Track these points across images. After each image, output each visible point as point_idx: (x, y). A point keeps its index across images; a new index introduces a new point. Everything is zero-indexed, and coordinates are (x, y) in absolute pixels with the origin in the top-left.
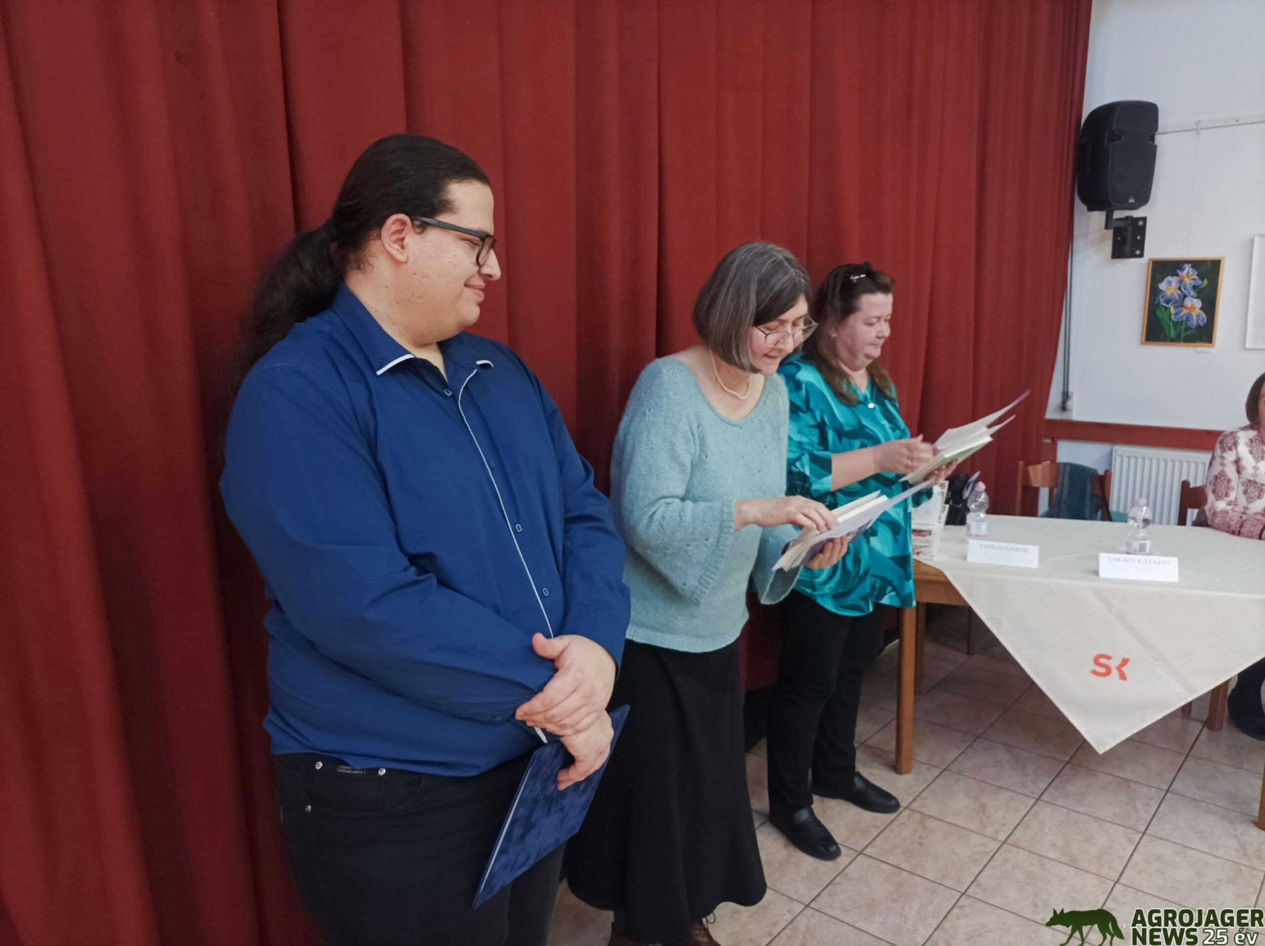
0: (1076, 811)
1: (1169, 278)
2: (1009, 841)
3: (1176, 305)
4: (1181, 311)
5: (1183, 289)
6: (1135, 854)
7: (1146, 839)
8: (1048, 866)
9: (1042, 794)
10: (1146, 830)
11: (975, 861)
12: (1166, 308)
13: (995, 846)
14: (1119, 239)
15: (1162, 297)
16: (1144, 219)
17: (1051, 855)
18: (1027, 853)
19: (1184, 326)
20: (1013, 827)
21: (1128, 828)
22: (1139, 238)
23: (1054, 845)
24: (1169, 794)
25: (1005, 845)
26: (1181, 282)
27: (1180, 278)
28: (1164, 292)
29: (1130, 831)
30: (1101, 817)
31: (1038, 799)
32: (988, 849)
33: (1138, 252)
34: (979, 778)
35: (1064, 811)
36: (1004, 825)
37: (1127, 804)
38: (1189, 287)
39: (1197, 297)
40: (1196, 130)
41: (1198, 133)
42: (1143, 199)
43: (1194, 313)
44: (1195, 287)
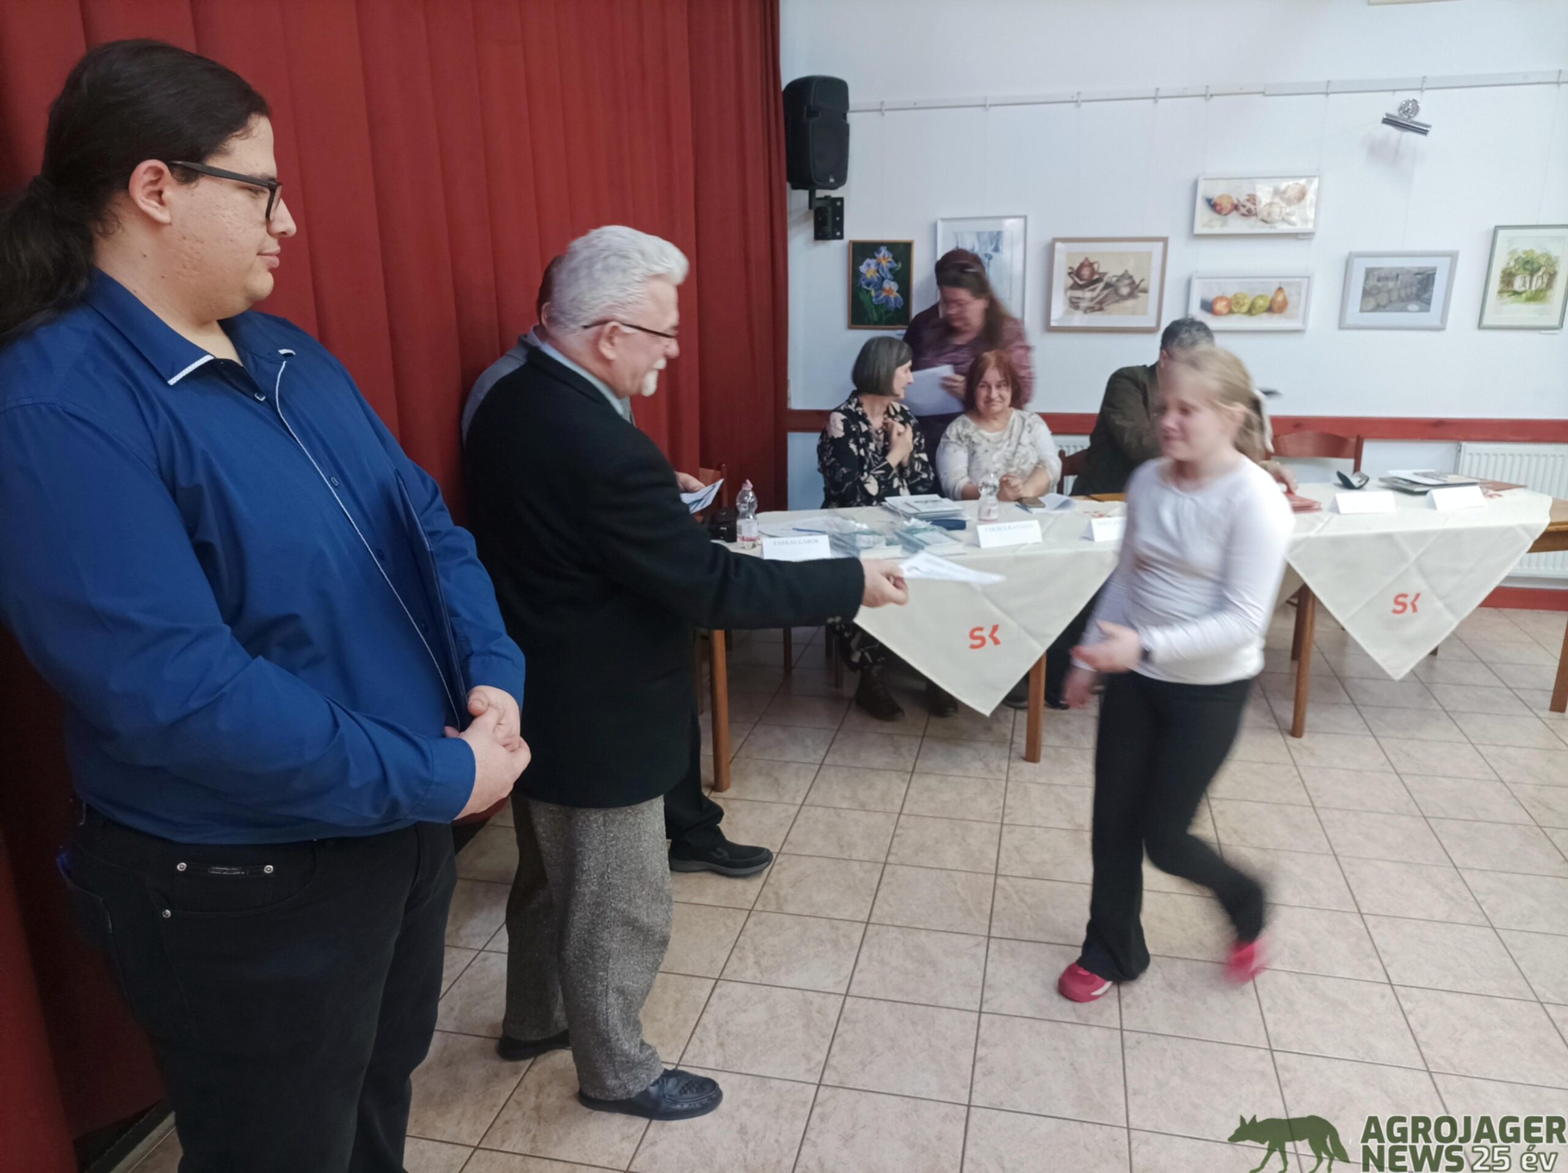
0: (856, 767)
1: (868, 261)
2: (806, 803)
3: (876, 288)
4: (881, 294)
5: (881, 272)
6: (911, 791)
7: (914, 778)
8: (843, 815)
9: (824, 760)
10: (914, 769)
11: (782, 825)
12: (867, 291)
13: (794, 810)
14: (820, 219)
15: (864, 280)
16: (841, 200)
17: (844, 805)
18: (823, 809)
19: (883, 310)
20: (806, 791)
21: (899, 771)
22: (838, 219)
23: (844, 797)
24: (925, 739)
25: (803, 807)
26: (878, 264)
27: (877, 261)
28: (865, 274)
30: (876, 768)
31: (821, 764)
32: (790, 814)
33: (838, 234)
34: (767, 758)
35: (845, 769)
36: (798, 791)
37: (894, 753)
38: (886, 270)
39: (894, 280)
40: (880, 110)
41: (883, 115)
42: (841, 179)
43: (892, 297)
44: (891, 270)
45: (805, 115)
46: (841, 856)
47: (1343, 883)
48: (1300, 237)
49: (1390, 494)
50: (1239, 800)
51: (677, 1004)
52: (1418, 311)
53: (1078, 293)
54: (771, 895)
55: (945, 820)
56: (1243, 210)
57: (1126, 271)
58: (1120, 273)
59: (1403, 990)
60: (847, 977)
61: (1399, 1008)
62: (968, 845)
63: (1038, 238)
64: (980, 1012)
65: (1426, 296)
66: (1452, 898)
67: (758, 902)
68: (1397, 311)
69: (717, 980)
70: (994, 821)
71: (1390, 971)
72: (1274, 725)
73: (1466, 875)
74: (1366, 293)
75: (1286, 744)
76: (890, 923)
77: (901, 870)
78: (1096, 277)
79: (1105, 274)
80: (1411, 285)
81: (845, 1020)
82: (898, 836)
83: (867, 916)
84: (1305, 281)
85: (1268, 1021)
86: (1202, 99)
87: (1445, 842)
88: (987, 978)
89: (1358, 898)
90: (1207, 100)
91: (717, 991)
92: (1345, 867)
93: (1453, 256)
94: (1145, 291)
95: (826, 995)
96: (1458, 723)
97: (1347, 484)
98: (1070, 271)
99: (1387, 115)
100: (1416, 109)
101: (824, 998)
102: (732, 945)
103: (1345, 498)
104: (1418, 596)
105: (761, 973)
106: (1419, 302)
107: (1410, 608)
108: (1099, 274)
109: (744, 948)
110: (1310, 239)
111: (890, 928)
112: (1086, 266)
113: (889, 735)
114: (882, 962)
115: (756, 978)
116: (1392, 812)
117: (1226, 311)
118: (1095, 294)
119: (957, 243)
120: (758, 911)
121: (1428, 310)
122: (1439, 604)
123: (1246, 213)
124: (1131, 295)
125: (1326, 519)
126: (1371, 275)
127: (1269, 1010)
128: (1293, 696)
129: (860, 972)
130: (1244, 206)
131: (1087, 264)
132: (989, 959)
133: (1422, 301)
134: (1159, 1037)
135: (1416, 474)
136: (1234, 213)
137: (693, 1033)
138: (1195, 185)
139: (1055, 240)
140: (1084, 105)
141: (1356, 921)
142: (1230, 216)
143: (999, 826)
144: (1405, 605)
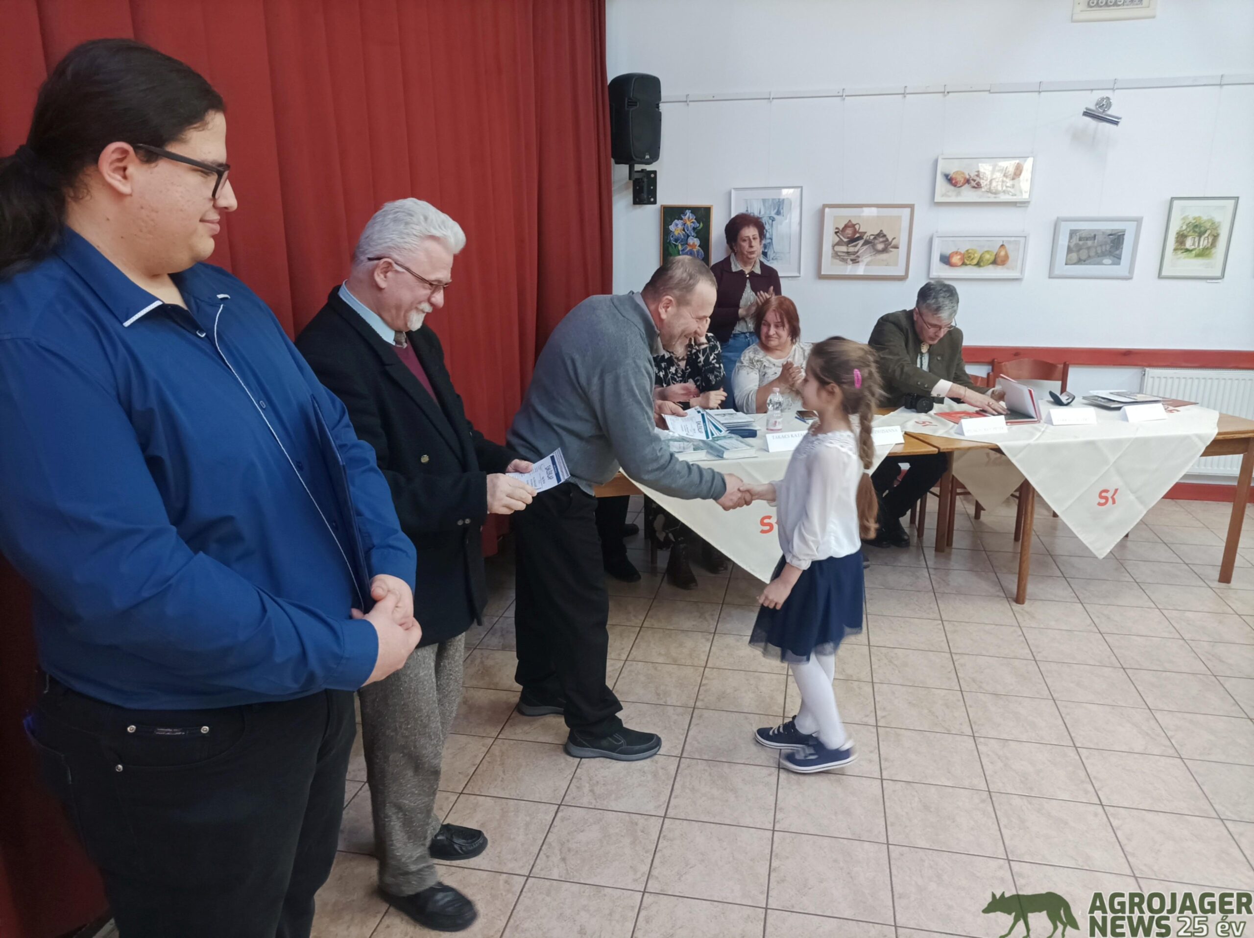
0: (669, 629)
1: (676, 221)
2: (629, 659)
3: (682, 243)
4: (686, 248)
5: (686, 231)
6: (712, 648)
7: (716, 637)
8: (659, 668)
9: (642, 625)
10: (715, 631)
12: (676, 246)
14: (638, 188)
15: (672, 237)
16: (655, 172)
17: (661, 660)
18: (643, 663)
20: (629, 649)
22: (652, 188)
23: (660, 654)
24: (724, 605)
26: (684, 224)
27: (683, 222)
28: (674, 232)
29: (706, 634)
30: (685, 630)
31: (641, 627)
32: (617, 667)
33: (652, 200)
35: (661, 630)
36: (623, 649)
37: (700, 617)
38: (690, 229)
39: (696, 237)
40: (686, 101)
41: (688, 105)
42: (655, 156)
43: (695, 250)
44: (694, 229)
45: (626, 105)
46: (658, 703)
47: (1061, 722)
48: (1018, 205)
49: (1092, 410)
50: (977, 655)
51: (527, 825)
52: (1110, 265)
53: (844, 249)
55: (741, 672)
56: (974, 184)
57: (881, 231)
58: (876, 232)
59: (1111, 808)
60: (665, 801)
61: (1109, 824)
62: (761, 692)
63: (812, 205)
64: (774, 831)
65: (1117, 252)
66: (1148, 734)
68: (1095, 264)
69: (560, 805)
71: (1100, 793)
72: (1002, 594)
73: (1158, 715)
74: (1069, 250)
75: (1012, 609)
76: (699, 758)
77: (706, 713)
78: (857, 235)
79: (865, 233)
80: (1106, 243)
81: (665, 836)
82: (704, 685)
83: (680, 752)
84: (1022, 240)
85: (1005, 836)
86: (941, 95)
87: (1139, 688)
88: (778, 802)
89: (1073, 735)
90: (945, 96)
91: (560, 815)
92: (1062, 709)
93: (1139, 221)
94: (896, 247)
95: (649, 817)
96: (1146, 591)
97: (1058, 402)
98: (837, 230)
99: (1087, 109)
100: (1109, 105)
101: (646, 820)
102: (571, 776)
103: (1057, 412)
104: (1116, 490)
105: (595, 799)
106: (1112, 257)
107: (1110, 501)
108: (859, 233)
109: (581, 779)
110: (1027, 207)
111: (699, 761)
112: (849, 227)
113: (696, 602)
114: (693, 790)
115: (592, 803)
116: (1098, 664)
117: (960, 263)
118: (856, 249)
119: (747, 208)
121: (1119, 264)
122: (1132, 497)
123: (976, 186)
124: (885, 250)
125: (1043, 429)
126: (1073, 235)
127: (1005, 826)
128: (1017, 571)
129: (675, 798)
130: (974, 180)
131: (849, 225)
132: (780, 786)
133: (1114, 257)
134: (919, 850)
135: (1111, 393)
136: (967, 185)
137: (540, 849)
138: (936, 162)
139: (825, 206)
140: (846, 98)
141: (1072, 753)
142: (963, 188)
144: (1106, 499)
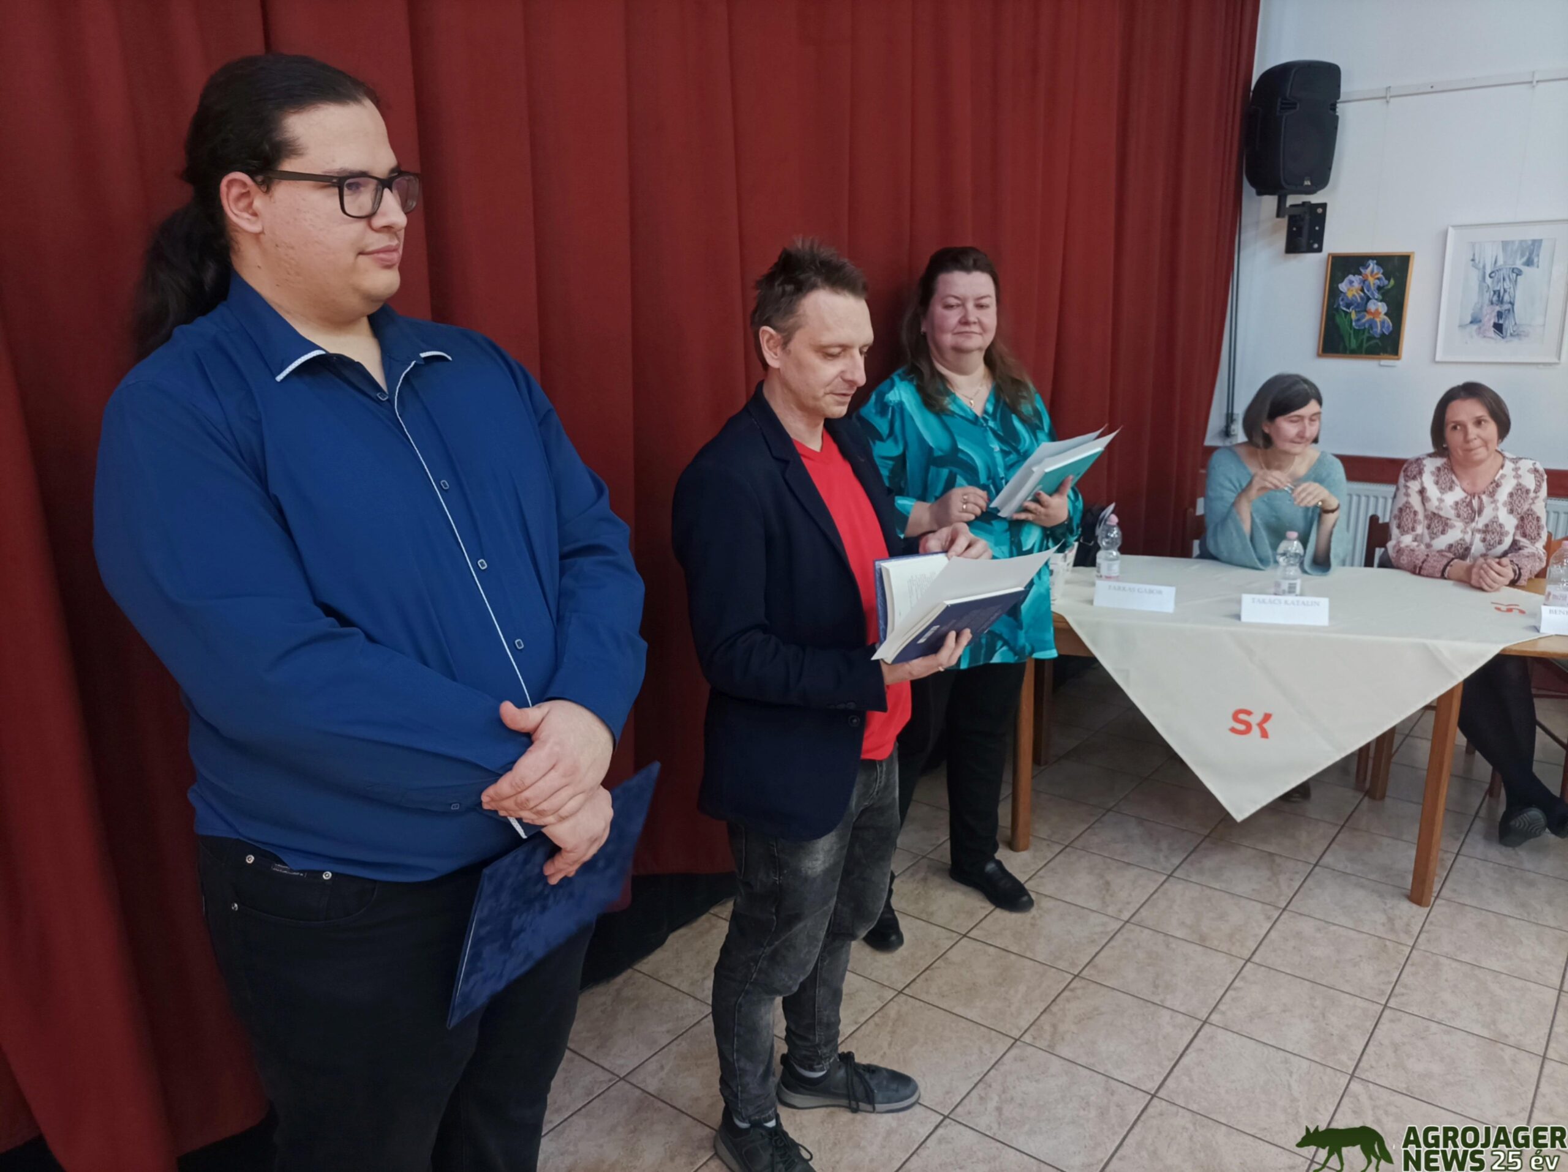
0: (1211, 888)
1: (1351, 277)
2: (1132, 921)
3: (1357, 310)
4: (1364, 317)
5: (1366, 291)
6: (1272, 933)
7: (1285, 915)
8: (1174, 946)
9: (1173, 872)
10: (1287, 906)
11: (1093, 941)
12: (1346, 313)
13: (1116, 925)
14: (1295, 229)
15: (1343, 300)
16: (1324, 206)
17: (1178, 934)
19: (1366, 335)
20: (1138, 906)
21: (1267, 904)
22: (1317, 228)
23: (1182, 924)
25: (1128, 924)
26: (1364, 281)
27: (1363, 277)
28: (1345, 293)
30: (1237, 894)
33: (1316, 246)
34: (1107, 855)
36: (1128, 903)
38: (1373, 288)
39: (1381, 301)
40: (1385, 97)
41: (1387, 102)
42: (1321, 179)
43: (1378, 320)
44: (1379, 288)
45: (1278, 109)
46: (1151, 998)
54: (1047, 1028)
55: (1306, 982)
62: (1327, 1024)
67: (1028, 1033)
69: (945, 1118)
70: (1375, 1000)
76: (1184, 1105)
77: (1222, 1036)
83: (1156, 1086)
91: (940, 1131)
102: (979, 1078)
105: (999, 1124)
109: (990, 1086)
111: (1182, 1111)
115: (992, 1129)
120: (1024, 1042)
143: (1382, 1007)
